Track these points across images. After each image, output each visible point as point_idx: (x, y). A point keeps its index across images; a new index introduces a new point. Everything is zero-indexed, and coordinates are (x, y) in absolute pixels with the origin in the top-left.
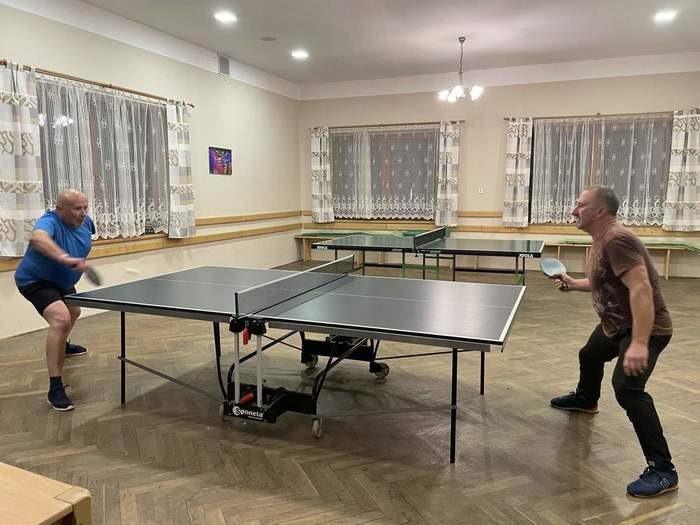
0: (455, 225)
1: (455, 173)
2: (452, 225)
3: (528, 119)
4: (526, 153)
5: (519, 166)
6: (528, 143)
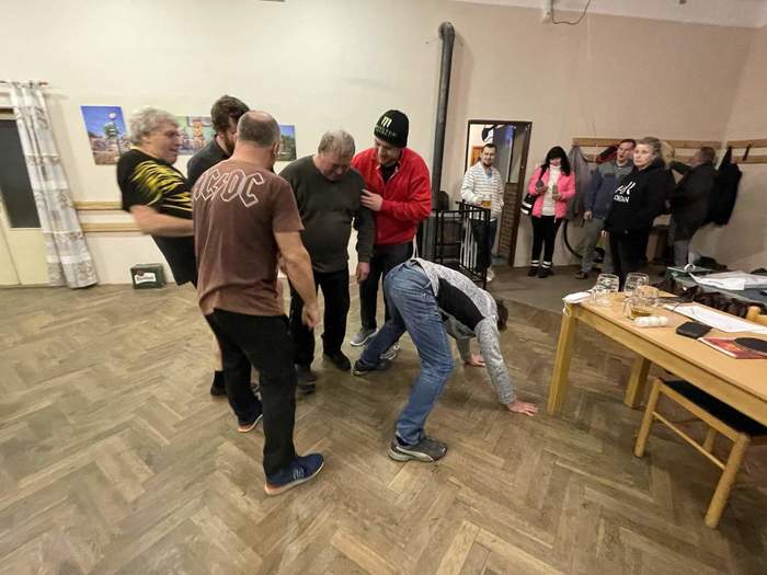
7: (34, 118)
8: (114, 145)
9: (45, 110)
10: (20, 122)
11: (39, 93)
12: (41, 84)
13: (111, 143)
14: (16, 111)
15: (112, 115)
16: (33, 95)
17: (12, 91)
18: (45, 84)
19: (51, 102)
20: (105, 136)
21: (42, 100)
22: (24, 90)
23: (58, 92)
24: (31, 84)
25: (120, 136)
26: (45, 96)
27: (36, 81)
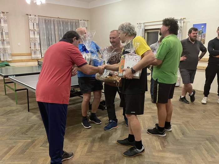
0: (11, 60)
1: (7, 36)
2: (10, 60)
3: (36, 16)
4: (37, 29)
5: (35, 34)
6: (37, 25)
8: (200, 37)
9: (182, 27)
12: (184, 19)
19: (185, 24)
22: (179, 21)
23: (188, 20)
24: (181, 19)
25: (203, 34)
26: (184, 22)
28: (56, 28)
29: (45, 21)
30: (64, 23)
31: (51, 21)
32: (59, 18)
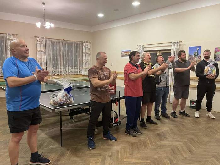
3: (43, 38)
4: (43, 50)
5: (42, 55)
6: (44, 46)
7: (176, 52)
8: (196, 59)
10: (172, 53)
11: (179, 45)
13: (195, 58)
14: (172, 50)
15: (198, 49)
16: (177, 45)
17: (172, 45)
18: (181, 42)
19: (181, 46)
20: (193, 56)
21: (179, 46)
22: (175, 44)
23: (184, 43)
24: (177, 42)
26: (180, 45)
27: (179, 41)
28: (62, 48)
29: (52, 42)
30: (69, 45)
31: (57, 43)
32: (65, 40)
